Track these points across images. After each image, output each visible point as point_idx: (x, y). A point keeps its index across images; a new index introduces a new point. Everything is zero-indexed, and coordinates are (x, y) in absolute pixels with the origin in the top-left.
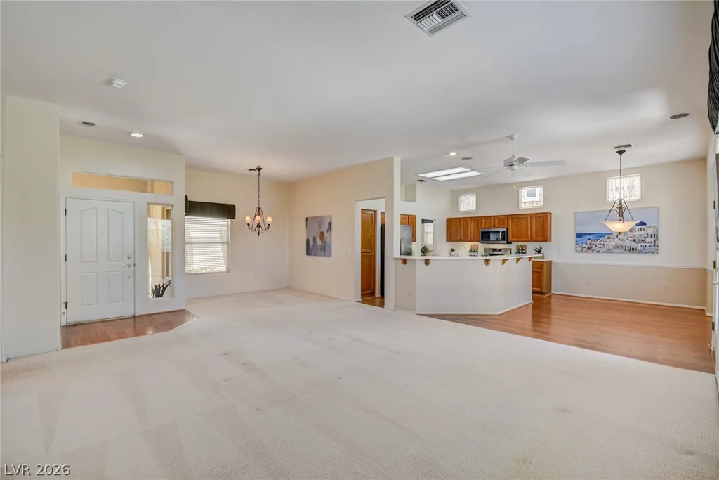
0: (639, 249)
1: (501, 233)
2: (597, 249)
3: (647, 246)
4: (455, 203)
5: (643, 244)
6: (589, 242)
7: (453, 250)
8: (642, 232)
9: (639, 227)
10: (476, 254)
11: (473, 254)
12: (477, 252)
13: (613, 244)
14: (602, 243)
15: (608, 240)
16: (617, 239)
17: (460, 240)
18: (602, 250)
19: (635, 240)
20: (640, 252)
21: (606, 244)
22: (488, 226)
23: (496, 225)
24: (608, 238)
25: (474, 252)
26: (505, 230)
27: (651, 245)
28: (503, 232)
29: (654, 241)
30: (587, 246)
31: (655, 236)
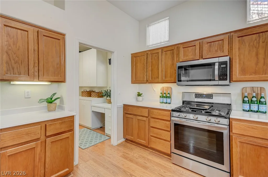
1: (217, 67)
4: (143, 35)
7: (139, 95)
10: (169, 100)
11: (165, 100)
12: (170, 97)
17: (147, 82)
22: (190, 57)
23: (205, 53)
25: (167, 97)
26: (226, 59)
28: (221, 63)
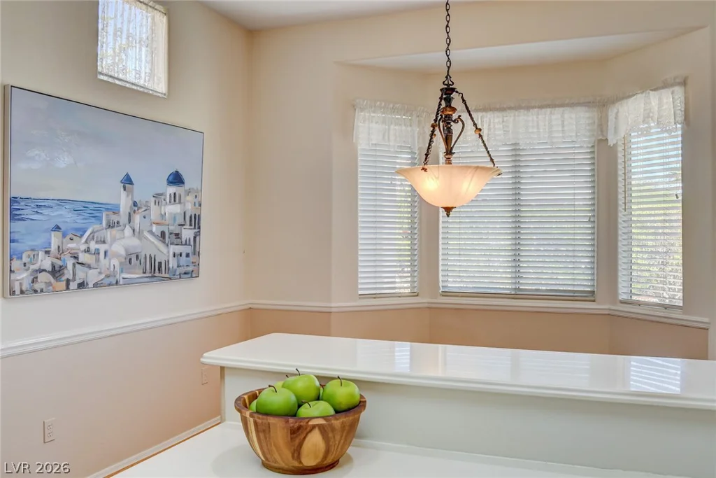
0: (171, 266)
2: (81, 274)
3: (184, 255)
5: (178, 249)
6: (55, 240)
8: (176, 209)
9: (172, 190)
13: (118, 248)
14: (93, 246)
15: (108, 234)
16: (128, 231)
18: (92, 276)
19: (163, 234)
20: (173, 276)
21: (102, 248)
24: (110, 226)
27: (188, 249)
29: (195, 238)
30: (46, 263)
31: (195, 221)
